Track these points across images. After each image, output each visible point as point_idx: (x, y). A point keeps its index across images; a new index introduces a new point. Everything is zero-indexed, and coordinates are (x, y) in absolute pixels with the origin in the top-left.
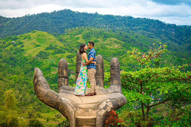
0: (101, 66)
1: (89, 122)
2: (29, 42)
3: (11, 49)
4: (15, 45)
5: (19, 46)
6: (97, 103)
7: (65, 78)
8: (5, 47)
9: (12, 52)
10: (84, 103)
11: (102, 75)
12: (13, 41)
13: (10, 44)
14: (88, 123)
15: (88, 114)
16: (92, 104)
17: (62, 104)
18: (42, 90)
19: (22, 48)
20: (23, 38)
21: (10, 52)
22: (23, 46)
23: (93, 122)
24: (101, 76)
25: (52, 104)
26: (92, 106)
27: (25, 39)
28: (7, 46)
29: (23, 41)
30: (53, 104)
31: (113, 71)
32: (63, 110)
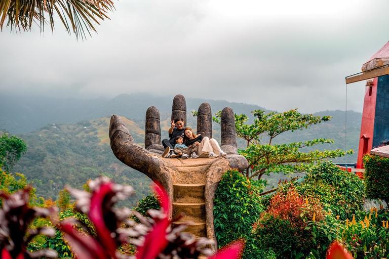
0: (208, 117)
1: (193, 191)
2: (104, 128)
3: (83, 137)
4: (87, 132)
5: (92, 133)
6: (206, 165)
7: (156, 133)
8: (75, 134)
9: (83, 141)
10: (185, 165)
11: (210, 131)
12: (85, 127)
13: (80, 131)
14: (192, 194)
15: (191, 180)
16: (197, 166)
17: (153, 163)
18: (123, 144)
19: (95, 136)
20: (96, 124)
21: (81, 140)
22: (96, 133)
23: (200, 192)
24: (208, 132)
25: (137, 164)
26: (197, 169)
27: (99, 124)
28: (78, 133)
29: (96, 127)
30: (139, 164)
31: (225, 126)
32: (154, 173)
